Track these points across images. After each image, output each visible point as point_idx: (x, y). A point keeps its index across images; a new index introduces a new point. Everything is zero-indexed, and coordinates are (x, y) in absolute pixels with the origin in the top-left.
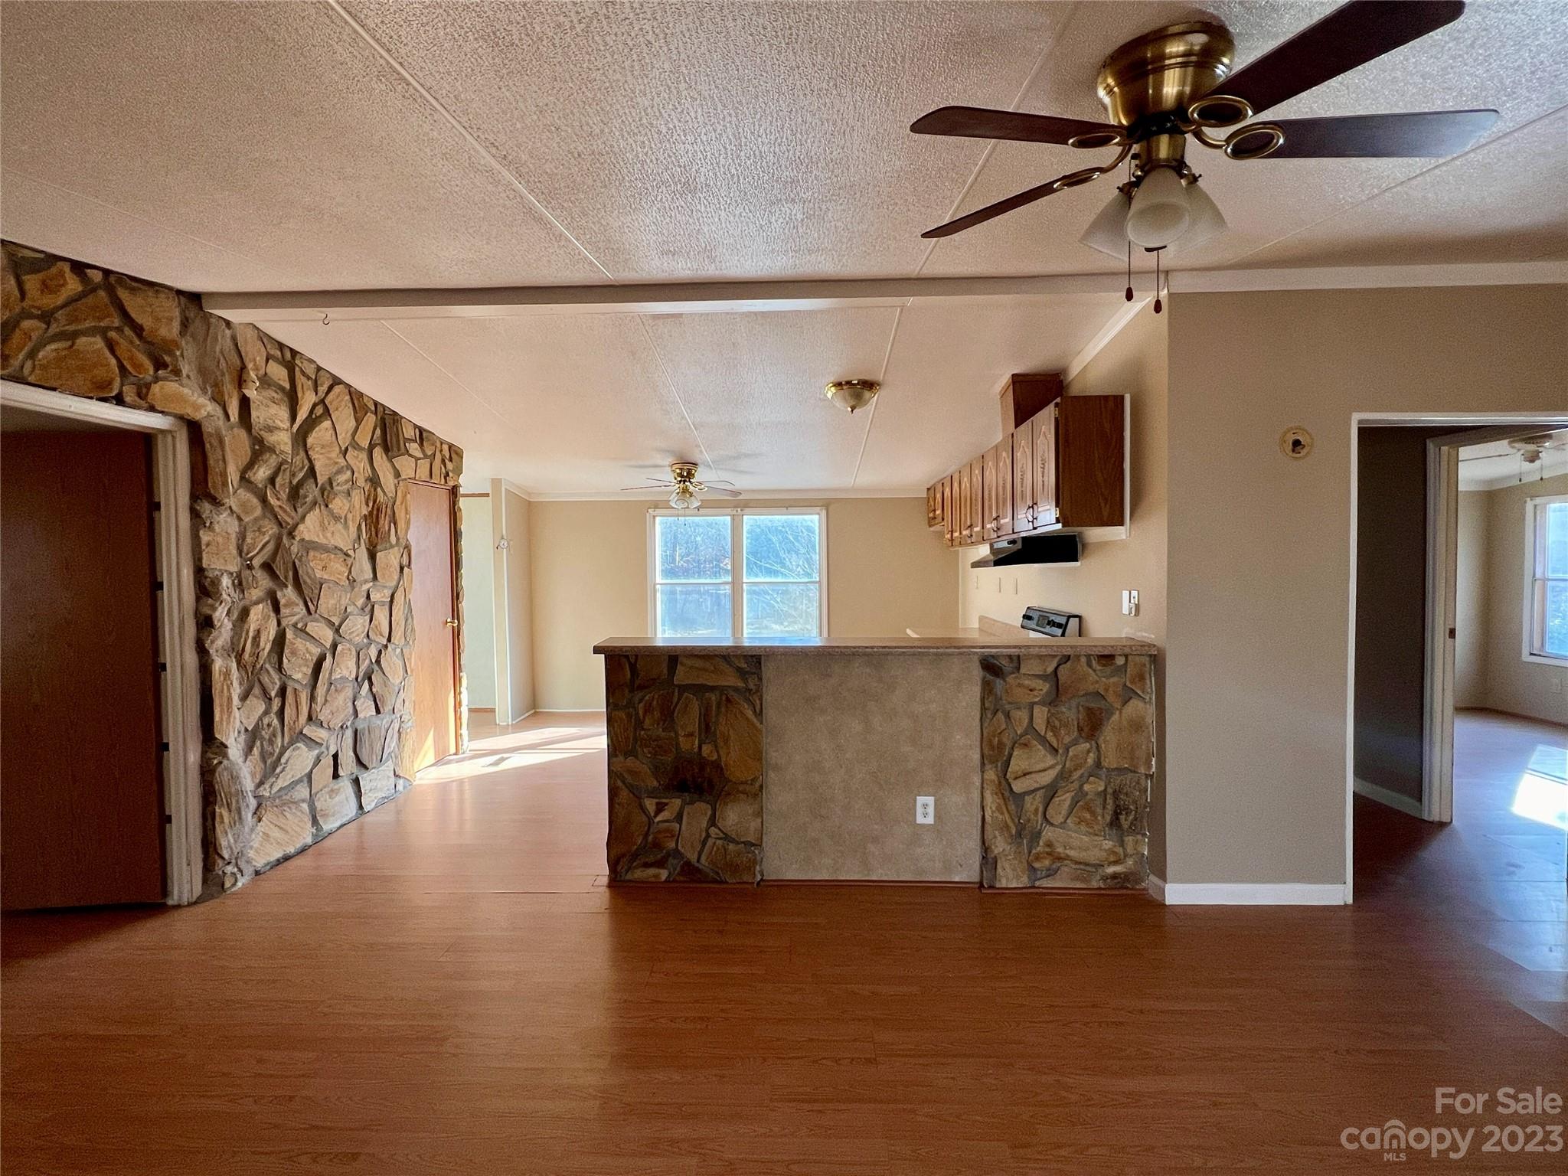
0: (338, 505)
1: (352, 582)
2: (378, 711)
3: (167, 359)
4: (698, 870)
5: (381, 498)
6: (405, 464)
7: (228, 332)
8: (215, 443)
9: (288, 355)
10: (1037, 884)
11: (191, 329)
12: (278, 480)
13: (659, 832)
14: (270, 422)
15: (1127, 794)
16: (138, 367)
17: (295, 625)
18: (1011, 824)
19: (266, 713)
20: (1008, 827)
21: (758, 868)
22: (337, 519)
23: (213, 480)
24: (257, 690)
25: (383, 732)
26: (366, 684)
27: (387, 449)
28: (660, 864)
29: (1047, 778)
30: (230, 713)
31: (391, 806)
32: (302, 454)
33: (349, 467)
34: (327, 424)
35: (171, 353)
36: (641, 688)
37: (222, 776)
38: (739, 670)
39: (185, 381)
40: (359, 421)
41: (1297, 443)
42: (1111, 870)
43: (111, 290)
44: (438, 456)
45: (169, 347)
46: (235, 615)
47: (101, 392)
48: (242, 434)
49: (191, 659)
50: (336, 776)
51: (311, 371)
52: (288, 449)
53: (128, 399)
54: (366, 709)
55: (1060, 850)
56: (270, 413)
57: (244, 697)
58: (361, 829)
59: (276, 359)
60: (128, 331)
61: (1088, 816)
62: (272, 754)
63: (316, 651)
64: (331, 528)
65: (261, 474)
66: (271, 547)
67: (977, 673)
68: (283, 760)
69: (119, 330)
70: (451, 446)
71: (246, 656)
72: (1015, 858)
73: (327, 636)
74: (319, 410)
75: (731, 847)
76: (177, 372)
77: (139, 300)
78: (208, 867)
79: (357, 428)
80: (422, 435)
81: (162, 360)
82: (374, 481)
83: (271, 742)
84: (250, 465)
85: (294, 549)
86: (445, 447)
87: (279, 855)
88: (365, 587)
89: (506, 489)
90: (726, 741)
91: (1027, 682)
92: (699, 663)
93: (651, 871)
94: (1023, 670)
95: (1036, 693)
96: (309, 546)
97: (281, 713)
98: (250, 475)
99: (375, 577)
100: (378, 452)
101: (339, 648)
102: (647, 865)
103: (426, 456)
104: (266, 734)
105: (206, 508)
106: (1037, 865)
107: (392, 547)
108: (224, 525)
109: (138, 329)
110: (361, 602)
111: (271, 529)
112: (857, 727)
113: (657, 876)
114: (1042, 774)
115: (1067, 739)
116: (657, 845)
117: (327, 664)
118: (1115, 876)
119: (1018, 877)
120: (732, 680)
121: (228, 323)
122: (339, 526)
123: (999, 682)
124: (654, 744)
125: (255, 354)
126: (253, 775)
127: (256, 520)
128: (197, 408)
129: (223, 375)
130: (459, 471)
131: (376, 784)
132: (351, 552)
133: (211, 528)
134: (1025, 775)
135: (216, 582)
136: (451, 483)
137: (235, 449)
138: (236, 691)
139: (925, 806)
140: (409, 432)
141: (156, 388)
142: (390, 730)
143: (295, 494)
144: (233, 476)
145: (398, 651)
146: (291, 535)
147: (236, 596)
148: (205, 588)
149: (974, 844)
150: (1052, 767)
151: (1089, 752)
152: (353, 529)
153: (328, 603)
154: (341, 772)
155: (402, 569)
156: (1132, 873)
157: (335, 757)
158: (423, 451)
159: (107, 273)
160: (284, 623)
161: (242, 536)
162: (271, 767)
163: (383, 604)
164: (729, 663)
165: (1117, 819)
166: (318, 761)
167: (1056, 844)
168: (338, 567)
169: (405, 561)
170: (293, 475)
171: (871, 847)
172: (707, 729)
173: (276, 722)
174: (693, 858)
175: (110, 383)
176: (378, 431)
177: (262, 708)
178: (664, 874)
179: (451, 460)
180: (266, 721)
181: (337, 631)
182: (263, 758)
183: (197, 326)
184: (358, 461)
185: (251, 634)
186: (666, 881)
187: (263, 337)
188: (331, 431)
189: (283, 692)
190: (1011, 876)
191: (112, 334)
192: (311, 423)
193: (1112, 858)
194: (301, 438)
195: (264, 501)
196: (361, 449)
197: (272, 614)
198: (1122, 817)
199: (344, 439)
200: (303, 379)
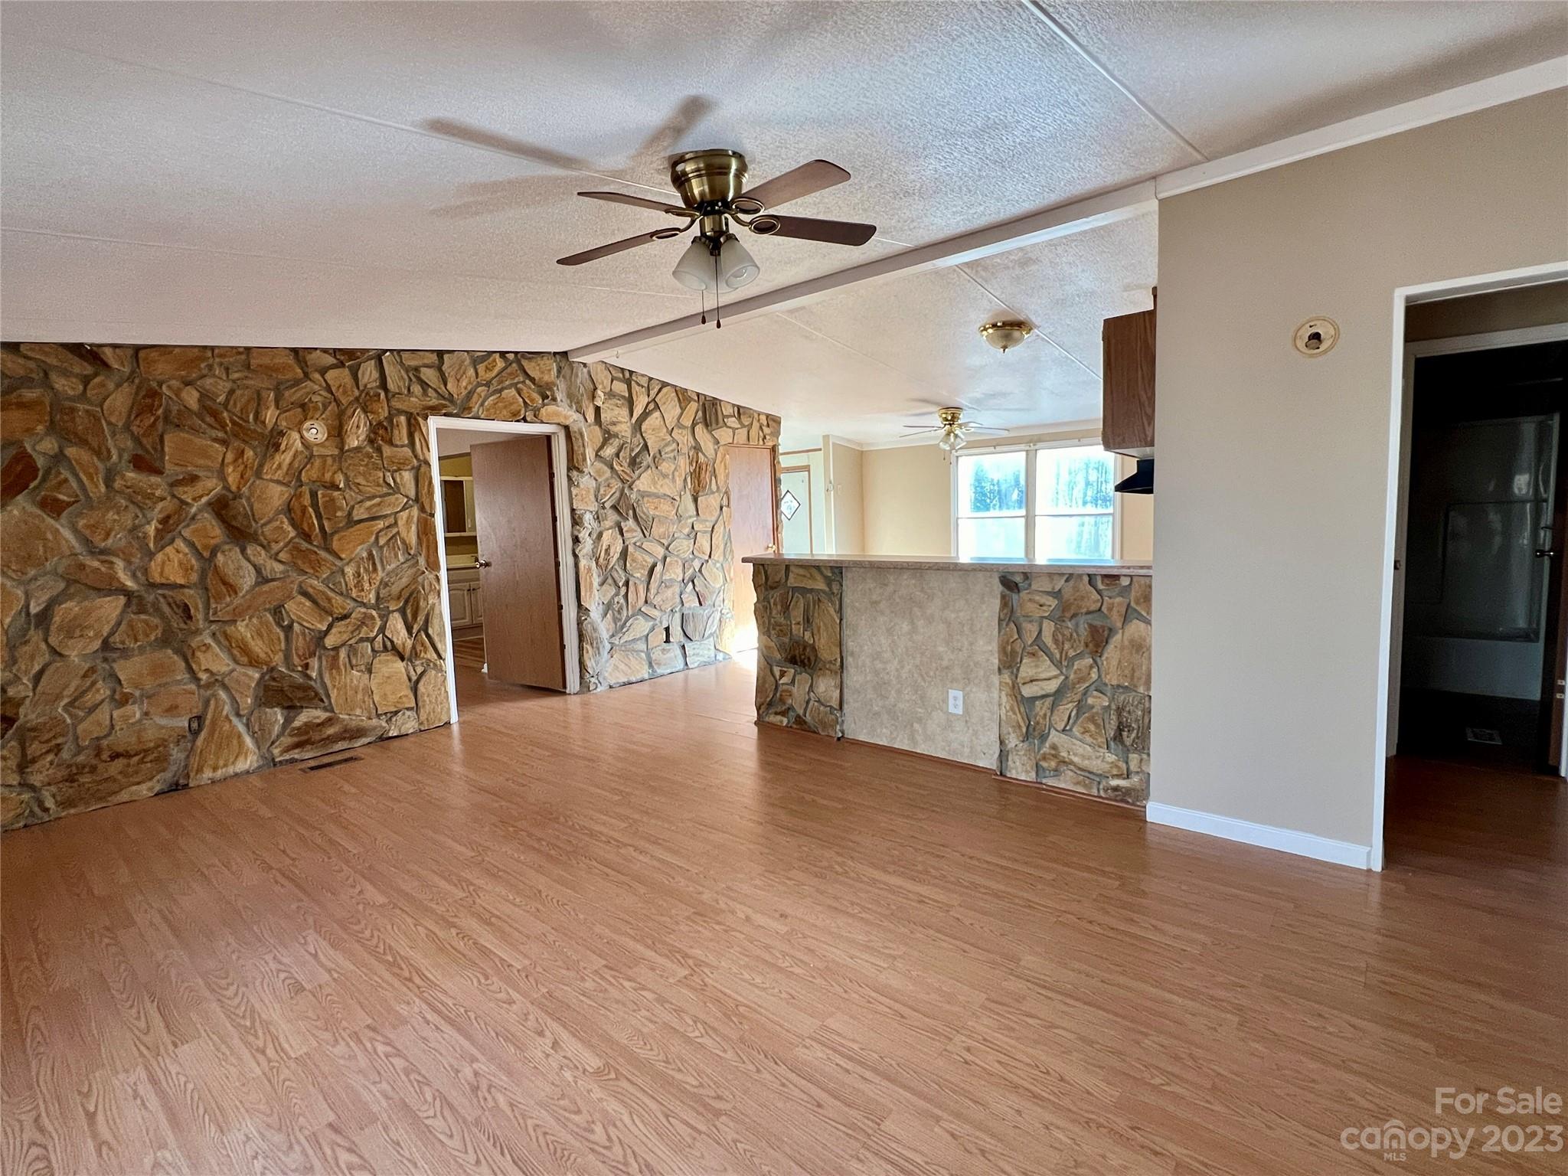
0: (665, 467)
1: (679, 517)
2: (701, 604)
3: (548, 393)
4: (805, 722)
5: (702, 458)
6: (724, 435)
7: (585, 370)
8: (578, 436)
9: (627, 375)
10: (1044, 781)
11: (563, 372)
12: (621, 454)
13: (783, 691)
14: (615, 420)
15: (1129, 712)
16: (532, 400)
17: (635, 544)
18: (1022, 724)
19: (617, 594)
20: (1020, 727)
21: (838, 727)
22: (665, 476)
23: (577, 457)
24: (610, 581)
25: (705, 618)
26: (690, 584)
27: (707, 425)
28: (783, 714)
29: (1052, 686)
30: (591, 592)
31: (712, 668)
32: (639, 436)
33: (674, 440)
34: (657, 414)
35: (551, 389)
36: (772, 588)
37: (588, 628)
38: (826, 577)
39: (560, 403)
40: (683, 409)
41: (1316, 337)
42: (1114, 782)
43: (518, 362)
44: (756, 425)
45: (550, 386)
46: (594, 536)
47: (515, 417)
48: (597, 428)
49: (570, 560)
50: (667, 641)
51: (644, 382)
52: (628, 434)
53: (528, 419)
54: (691, 602)
55: (1064, 754)
56: (616, 414)
57: (602, 584)
58: (686, 677)
59: (618, 379)
60: (528, 382)
61: (1092, 727)
62: (620, 620)
63: (651, 561)
64: (660, 483)
65: (609, 452)
66: (617, 495)
67: (998, 588)
68: (628, 624)
69: (523, 382)
70: (768, 416)
71: (601, 560)
72: (1025, 755)
73: (660, 552)
74: (651, 406)
75: (822, 708)
76: (554, 399)
77: (533, 364)
78: (582, 677)
79: (682, 414)
80: (740, 411)
81: (546, 393)
82: (697, 448)
83: (619, 612)
84: (601, 448)
85: (633, 496)
86: (763, 418)
87: (626, 680)
88: (690, 521)
89: (834, 444)
90: (819, 628)
91: (1037, 598)
92: (801, 571)
93: (779, 718)
94: (1034, 587)
95: (1044, 608)
96: (643, 495)
97: (626, 596)
98: (601, 453)
99: (698, 514)
100: (699, 429)
101: (668, 559)
102: (776, 713)
103: (743, 426)
104: (616, 607)
105: (575, 473)
106: (1044, 764)
107: (713, 493)
108: (586, 482)
109: (533, 380)
110: (687, 530)
111: (616, 485)
112: (906, 627)
113: (782, 722)
114: (1048, 682)
115: (1071, 653)
116: (782, 701)
117: (659, 568)
118: (1116, 789)
119: (1027, 772)
120: (821, 585)
121: (585, 365)
122: (667, 480)
123: (1015, 596)
124: (778, 628)
125: (603, 379)
126: (608, 630)
127: (607, 479)
128: (566, 417)
129: (582, 395)
130: (776, 434)
131: (700, 652)
132: (677, 498)
133: (578, 486)
134: (1032, 681)
135: (581, 517)
136: (770, 444)
137: (591, 437)
138: (596, 581)
139: (955, 698)
140: (727, 410)
141: (543, 411)
142: (711, 619)
143: (634, 463)
144: (590, 453)
145: (718, 565)
146: (630, 487)
147: (595, 525)
148: (576, 521)
149: (994, 737)
150: (1055, 677)
151: (1091, 667)
152: (679, 482)
153: (657, 530)
154: (671, 639)
155: (721, 508)
156: (1134, 790)
157: (667, 629)
158: (740, 423)
159: (516, 353)
160: (627, 543)
161: (598, 490)
162: (620, 627)
163: (705, 532)
164: (822, 573)
165: (1121, 735)
166: (653, 629)
167: (1061, 749)
168: (666, 508)
169: (725, 502)
170: (632, 450)
171: (916, 726)
172: (808, 621)
173: (622, 601)
174: (801, 712)
175: (520, 411)
176: (700, 414)
177: (613, 591)
178: (785, 721)
179: (768, 426)
180: (616, 600)
181: (667, 549)
182: (615, 620)
183: (566, 370)
184: (684, 438)
185: (604, 548)
186: (787, 726)
187: (608, 367)
188: (661, 419)
189: (627, 584)
190: (1020, 770)
191: (520, 386)
192: (645, 415)
193: (1115, 772)
194: (638, 427)
195: (612, 468)
196: (685, 427)
197: (619, 537)
198: (1125, 734)
199: (671, 421)
200: (638, 388)
